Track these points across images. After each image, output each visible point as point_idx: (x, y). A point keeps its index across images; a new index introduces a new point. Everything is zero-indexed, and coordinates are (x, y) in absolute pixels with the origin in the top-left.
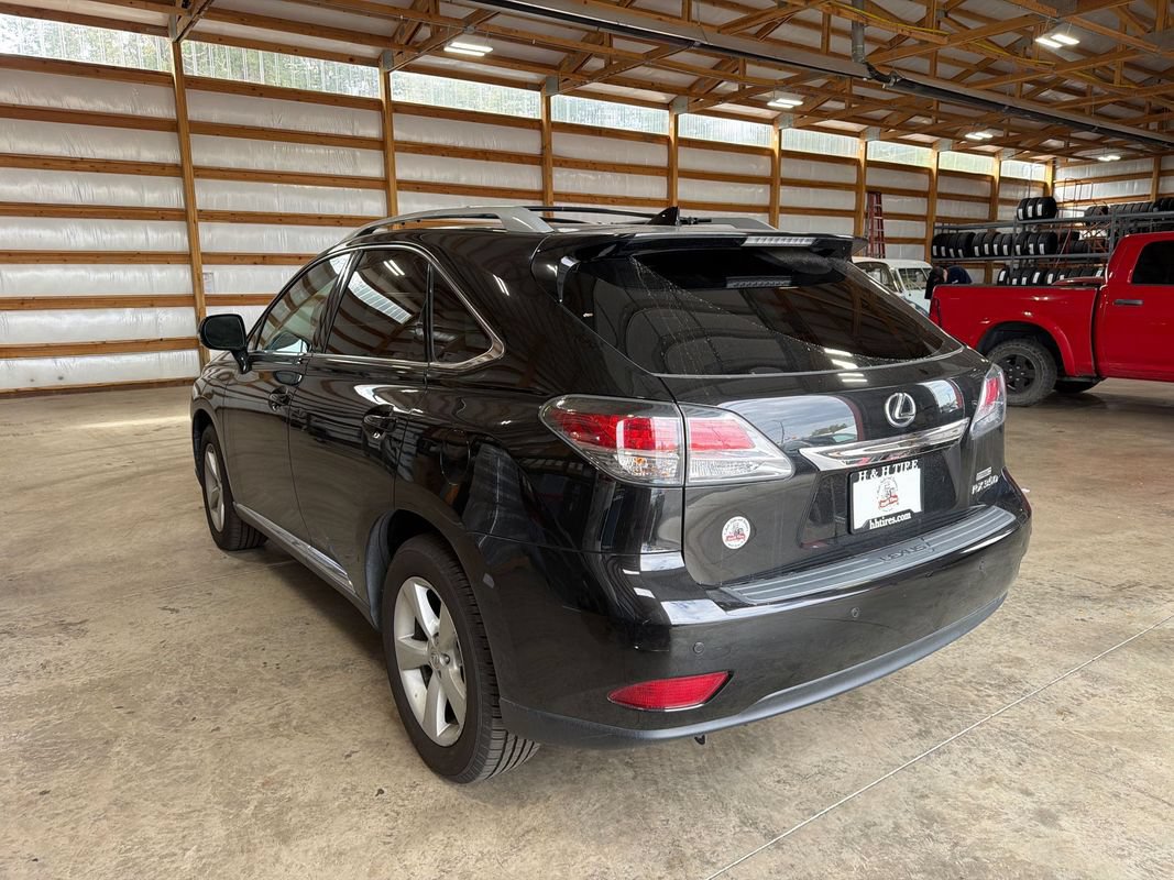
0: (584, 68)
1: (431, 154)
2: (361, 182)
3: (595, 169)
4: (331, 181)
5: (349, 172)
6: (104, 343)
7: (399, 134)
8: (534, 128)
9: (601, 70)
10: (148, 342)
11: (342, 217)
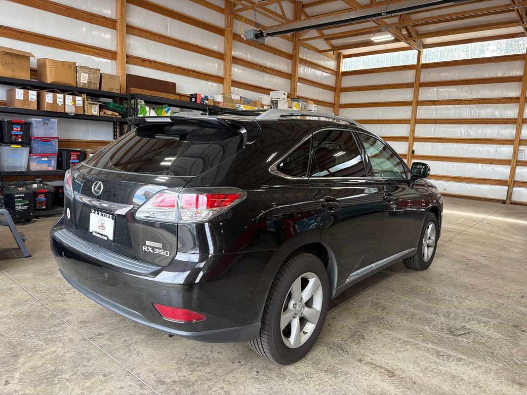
6: (465, 178)
10: (484, 180)
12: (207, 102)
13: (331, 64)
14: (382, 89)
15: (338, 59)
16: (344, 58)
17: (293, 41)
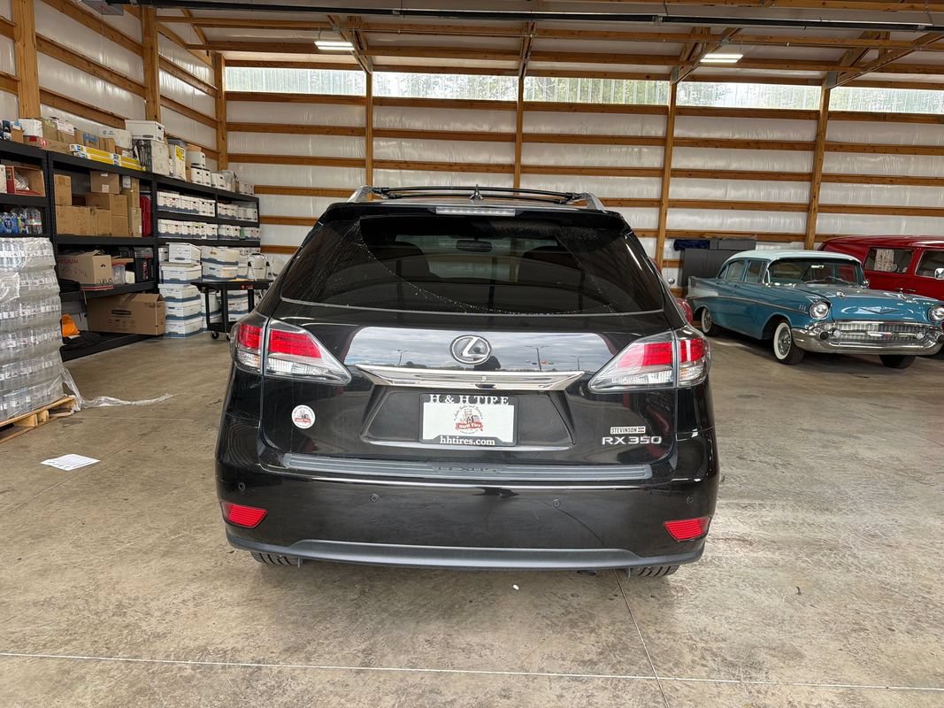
0: (862, 60)
1: (706, 147)
2: (643, 172)
3: (875, 152)
4: (619, 172)
5: (636, 164)
7: (678, 132)
8: (810, 119)
9: (876, 61)
11: (622, 200)
12: (8, 135)
13: (204, 73)
14: (310, 133)
15: (217, 66)
16: (226, 66)
17: (141, 16)
